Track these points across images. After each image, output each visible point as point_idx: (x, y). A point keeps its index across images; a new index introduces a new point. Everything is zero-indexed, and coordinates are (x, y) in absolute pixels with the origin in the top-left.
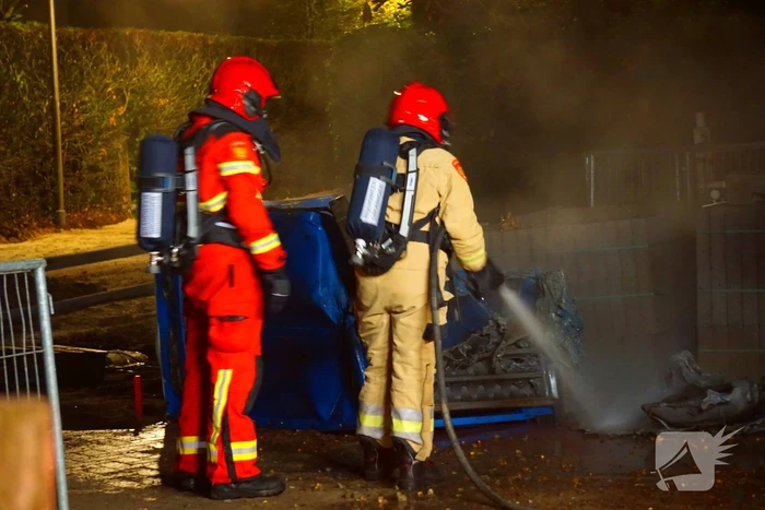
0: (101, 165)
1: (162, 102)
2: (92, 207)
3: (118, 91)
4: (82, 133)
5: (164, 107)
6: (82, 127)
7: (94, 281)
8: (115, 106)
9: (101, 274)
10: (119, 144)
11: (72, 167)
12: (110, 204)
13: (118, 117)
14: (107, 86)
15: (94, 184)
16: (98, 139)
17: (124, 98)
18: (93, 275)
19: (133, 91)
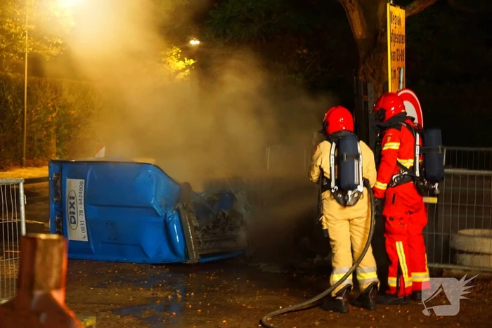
0: (43, 139)
1: (73, 112)
2: (38, 158)
3: (53, 106)
4: (36, 124)
5: (73, 115)
6: (36, 121)
7: (38, 191)
8: (51, 113)
9: (41, 188)
10: (52, 130)
11: (30, 139)
12: (46, 157)
13: (52, 118)
14: (48, 103)
15: (40, 148)
16: (42, 127)
17: (55, 109)
18: (37, 189)
19: (60, 107)
